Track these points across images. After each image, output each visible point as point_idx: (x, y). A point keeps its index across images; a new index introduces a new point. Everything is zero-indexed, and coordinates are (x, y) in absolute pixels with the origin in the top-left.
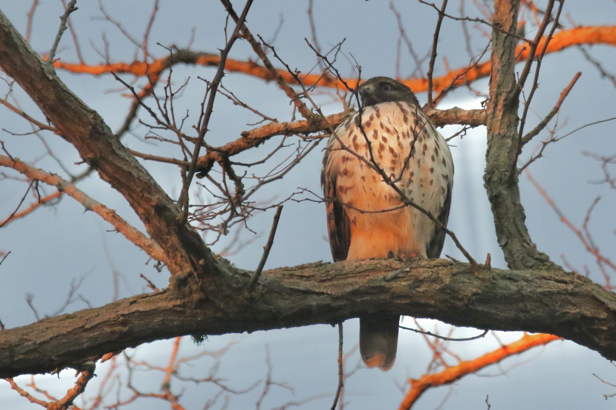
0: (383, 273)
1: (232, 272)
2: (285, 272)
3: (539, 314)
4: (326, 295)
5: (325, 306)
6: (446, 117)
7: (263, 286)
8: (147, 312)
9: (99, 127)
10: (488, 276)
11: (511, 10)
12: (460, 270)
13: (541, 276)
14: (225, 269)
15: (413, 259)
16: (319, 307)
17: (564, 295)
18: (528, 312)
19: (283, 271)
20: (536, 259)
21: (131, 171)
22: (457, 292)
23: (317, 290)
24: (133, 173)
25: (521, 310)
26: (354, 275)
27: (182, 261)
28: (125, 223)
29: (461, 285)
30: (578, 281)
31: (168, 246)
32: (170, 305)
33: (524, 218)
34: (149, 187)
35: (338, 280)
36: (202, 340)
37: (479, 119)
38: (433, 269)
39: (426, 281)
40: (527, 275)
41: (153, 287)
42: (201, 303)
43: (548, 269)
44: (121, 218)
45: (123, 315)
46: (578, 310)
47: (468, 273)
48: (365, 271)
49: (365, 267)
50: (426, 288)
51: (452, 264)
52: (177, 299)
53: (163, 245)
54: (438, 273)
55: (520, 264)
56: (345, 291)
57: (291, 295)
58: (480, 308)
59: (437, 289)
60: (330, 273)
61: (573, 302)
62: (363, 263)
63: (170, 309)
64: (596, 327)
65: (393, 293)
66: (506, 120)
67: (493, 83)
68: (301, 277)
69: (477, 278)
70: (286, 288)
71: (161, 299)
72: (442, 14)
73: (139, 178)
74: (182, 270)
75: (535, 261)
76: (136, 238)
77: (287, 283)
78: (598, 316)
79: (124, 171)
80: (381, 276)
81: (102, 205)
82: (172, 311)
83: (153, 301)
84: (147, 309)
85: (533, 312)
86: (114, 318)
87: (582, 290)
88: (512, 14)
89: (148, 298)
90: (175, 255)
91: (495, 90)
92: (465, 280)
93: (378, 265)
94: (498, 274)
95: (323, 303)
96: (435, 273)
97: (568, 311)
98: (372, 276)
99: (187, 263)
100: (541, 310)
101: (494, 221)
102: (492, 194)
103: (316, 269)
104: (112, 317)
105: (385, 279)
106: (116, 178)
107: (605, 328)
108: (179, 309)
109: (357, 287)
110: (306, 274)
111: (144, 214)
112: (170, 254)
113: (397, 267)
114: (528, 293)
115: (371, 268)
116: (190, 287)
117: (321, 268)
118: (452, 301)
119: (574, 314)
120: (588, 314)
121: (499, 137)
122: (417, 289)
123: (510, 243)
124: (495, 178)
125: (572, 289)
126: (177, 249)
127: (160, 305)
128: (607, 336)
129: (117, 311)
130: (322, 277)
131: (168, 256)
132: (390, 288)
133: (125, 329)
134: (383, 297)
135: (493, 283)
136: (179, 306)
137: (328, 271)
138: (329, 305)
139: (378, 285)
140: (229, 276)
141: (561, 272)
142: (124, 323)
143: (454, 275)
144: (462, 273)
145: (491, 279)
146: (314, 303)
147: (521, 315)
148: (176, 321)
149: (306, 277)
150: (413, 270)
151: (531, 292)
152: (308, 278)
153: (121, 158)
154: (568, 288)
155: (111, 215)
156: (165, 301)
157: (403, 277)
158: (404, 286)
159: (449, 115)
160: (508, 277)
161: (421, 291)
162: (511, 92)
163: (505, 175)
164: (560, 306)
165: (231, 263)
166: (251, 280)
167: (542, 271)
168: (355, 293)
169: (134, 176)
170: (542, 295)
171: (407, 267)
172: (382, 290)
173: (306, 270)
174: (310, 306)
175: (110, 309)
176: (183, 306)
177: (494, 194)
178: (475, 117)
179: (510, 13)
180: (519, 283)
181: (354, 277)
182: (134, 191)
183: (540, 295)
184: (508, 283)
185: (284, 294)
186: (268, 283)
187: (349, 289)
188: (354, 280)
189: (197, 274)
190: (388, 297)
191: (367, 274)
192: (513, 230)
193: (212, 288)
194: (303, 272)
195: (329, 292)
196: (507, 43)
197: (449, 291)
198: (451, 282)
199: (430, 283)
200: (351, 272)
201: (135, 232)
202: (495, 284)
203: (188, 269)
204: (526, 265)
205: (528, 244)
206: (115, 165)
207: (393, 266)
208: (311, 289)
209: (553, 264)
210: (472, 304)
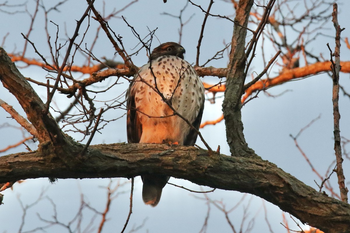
0: (159, 151)
1: (73, 144)
2: (103, 147)
3: (245, 182)
4: (125, 161)
5: (124, 167)
6: (206, 72)
7: (90, 153)
8: (24, 162)
9: (4, 58)
10: (218, 158)
11: (245, 14)
12: (202, 153)
13: (248, 161)
14: (69, 142)
15: (176, 145)
16: (121, 167)
17: (261, 172)
18: (239, 180)
19: (103, 146)
20: (247, 152)
21: (20, 83)
22: (199, 165)
23: (121, 158)
24: (22, 85)
25: (235, 179)
26: (142, 151)
27: (46, 135)
28: (17, 113)
29: (202, 161)
30: (269, 165)
31: (39, 126)
32: (37, 159)
33: (243, 129)
34: (30, 93)
35: (133, 153)
36: (54, 181)
37: (223, 73)
38: (187, 152)
39: (182, 158)
40: (240, 160)
41: (29, 149)
42: (54, 160)
43: (253, 158)
44: (15, 111)
45: (10, 163)
46: (267, 181)
47: (207, 155)
48: (149, 149)
49: (149, 147)
50: (182, 162)
51: (198, 150)
52: (41, 156)
53: (36, 126)
54: (189, 154)
55: (238, 154)
56: (136, 160)
57: (106, 159)
58: (212, 175)
59: (188, 162)
60: (129, 149)
61: (265, 176)
62: (148, 145)
63: (37, 161)
64: (277, 192)
65: (163, 163)
66: (237, 74)
67: (232, 54)
68: (112, 150)
69: (211, 158)
70: (103, 155)
71: (32, 156)
72: (207, 14)
73: (25, 88)
74: (45, 140)
75: (246, 153)
76: (22, 123)
77: (104, 153)
78: (279, 185)
79: (17, 83)
80: (157, 153)
81: (5, 103)
82: (38, 162)
83: (27, 156)
84: (24, 161)
85: (242, 180)
86: (4, 164)
87: (271, 170)
88: (245, 16)
89: (25, 155)
90: (42, 132)
91: (232, 57)
92: (205, 159)
93: (156, 147)
94: (224, 158)
95: (123, 165)
96: (188, 153)
97: (262, 181)
98: (152, 153)
99: (48, 137)
100: (247, 179)
101: (226, 129)
102: (226, 114)
103: (121, 146)
104: (4, 163)
105: (159, 155)
106: (12, 87)
107: (282, 193)
108: (42, 162)
109: (143, 158)
110: (115, 149)
111: (26, 108)
112: (40, 131)
113: (167, 149)
114: (240, 170)
115: (152, 148)
116: (49, 150)
117: (124, 146)
118: (196, 170)
119: (265, 183)
120: (273, 184)
121: (232, 84)
122: (177, 162)
123: (233, 142)
124: (228, 106)
125: (265, 169)
126: (43, 129)
127: (31, 159)
128: (283, 197)
129: (7, 160)
130: (124, 151)
131: (38, 132)
132: (162, 160)
133: (10, 171)
134: (158, 165)
135: (220, 162)
136: (42, 160)
137: (128, 148)
138: (126, 167)
139: (155, 158)
140: (71, 146)
141: (260, 160)
142: (10, 168)
143: (198, 156)
144: (203, 155)
145: (219, 160)
146: (118, 165)
147: (235, 181)
148: (39, 168)
149: (115, 150)
150: (175, 151)
151: (242, 169)
152: (116, 151)
153: (15, 76)
154: (263, 169)
155: (10, 108)
156: (34, 157)
157: (170, 154)
158: (170, 159)
159: (207, 70)
160: (229, 159)
161: (179, 163)
162: (241, 59)
163: (234, 105)
164: (258, 178)
165: (73, 139)
166: (83, 149)
167: (249, 158)
168: (141, 161)
169: (22, 86)
170: (248, 171)
171: (172, 149)
172: (157, 161)
173: (116, 146)
174: (116, 166)
175: (3, 159)
176: (44, 160)
177: (227, 114)
178: (221, 72)
179: (244, 15)
180: (235, 163)
181: (142, 152)
182: (21, 94)
183: (247, 171)
184: (229, 163)
185: (102, 158)
186: (93, 152)
187: (139, 159)
188: (142, 154)
189: (53, 143)
190: (160, 165)
191: (149, 151)
192: (236, 135)
193: (61, 151)
194: (113, 148)
195: (127, 160)
196: (241, 32)
197: (195, 164)
198: (196, 159)
199: (184, 159)
200: (141, 150)
201: (22, 118)
202: (222, 162)
203: (48, 140)
204: (241, 154)
205: (244, 144)
206: (12, 79)
207: (165, 148)
208: (117, 157)
209: (256, 155)
210: (208, 173)
